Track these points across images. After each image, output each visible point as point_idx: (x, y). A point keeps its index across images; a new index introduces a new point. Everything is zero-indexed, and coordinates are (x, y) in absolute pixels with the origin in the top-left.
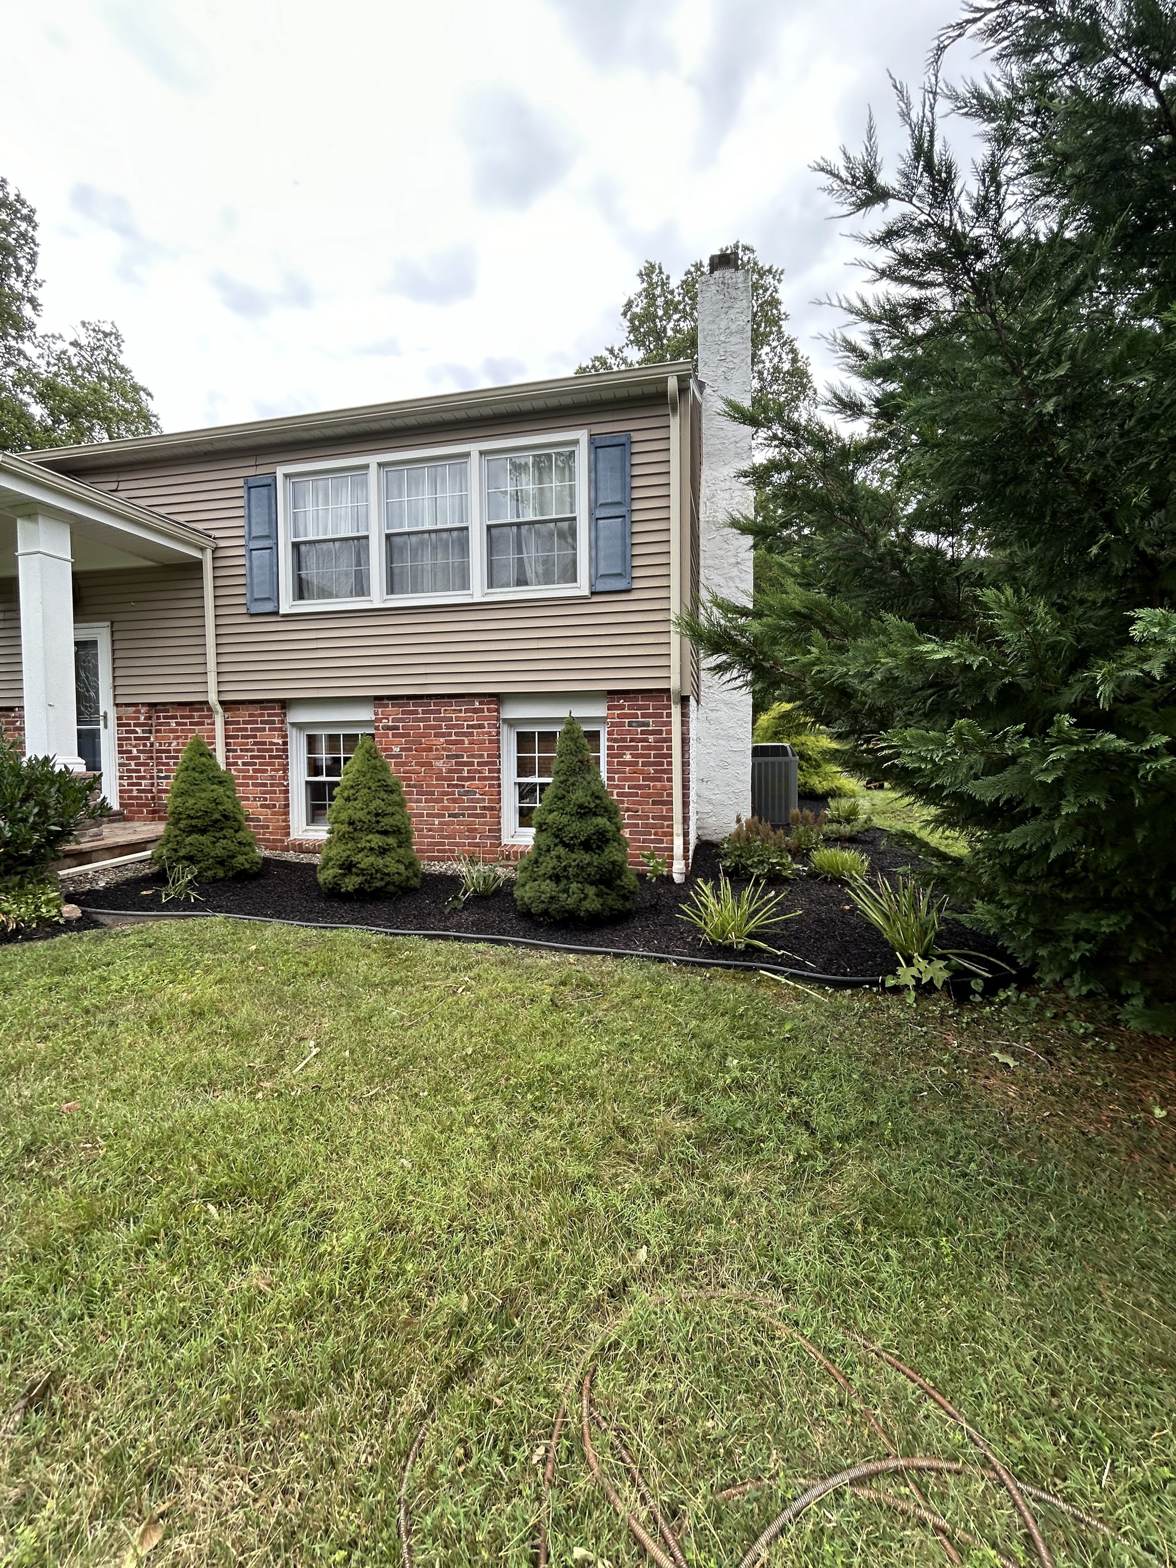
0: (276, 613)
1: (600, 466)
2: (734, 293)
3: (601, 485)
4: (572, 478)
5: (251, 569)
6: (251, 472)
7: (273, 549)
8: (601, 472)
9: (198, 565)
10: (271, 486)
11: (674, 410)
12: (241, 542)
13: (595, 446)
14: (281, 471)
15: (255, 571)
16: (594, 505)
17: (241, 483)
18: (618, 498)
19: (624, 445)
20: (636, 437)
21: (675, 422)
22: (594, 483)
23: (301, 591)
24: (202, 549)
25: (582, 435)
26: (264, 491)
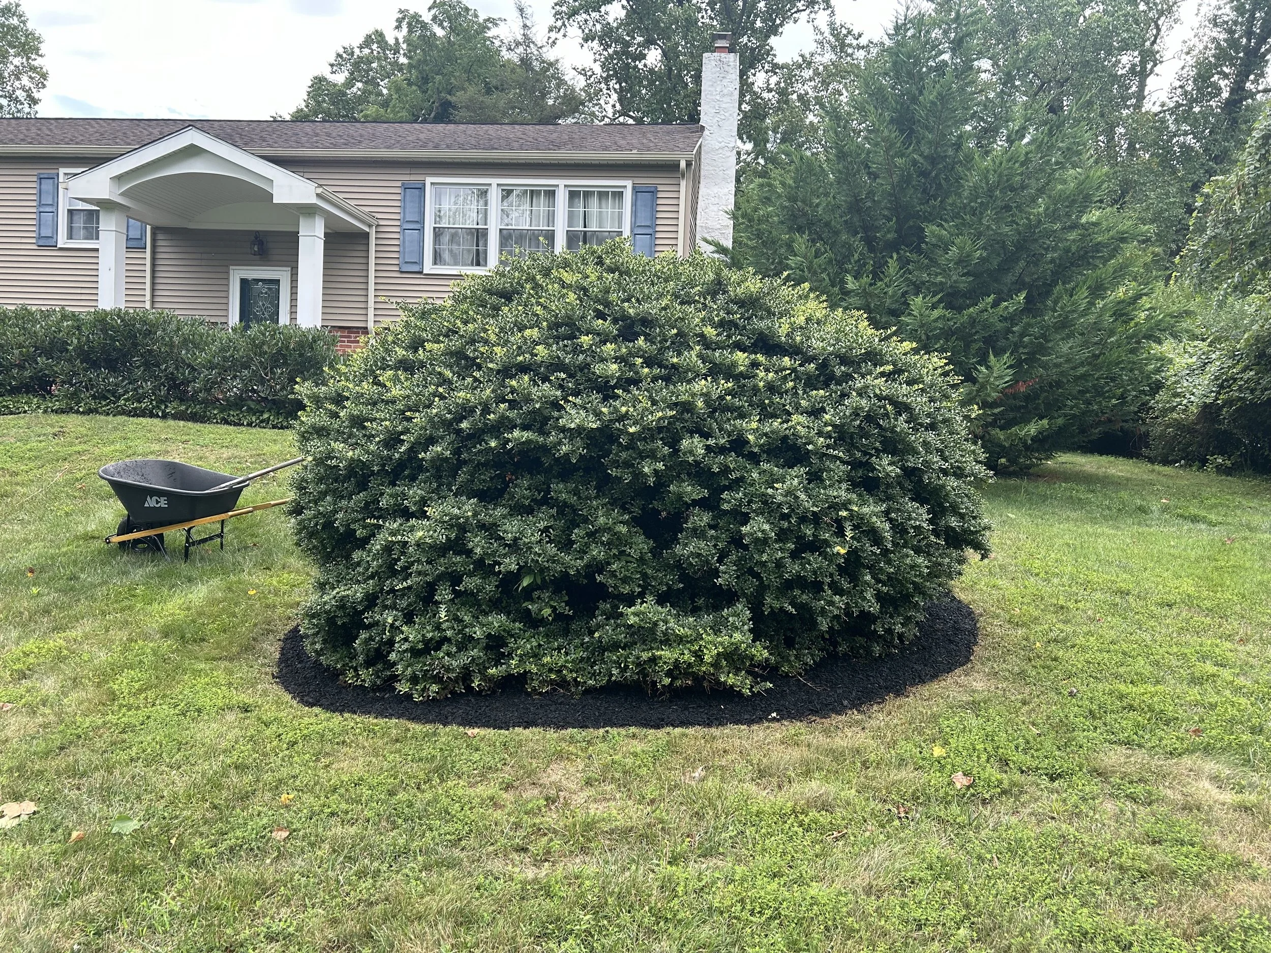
0: (421, 273)
1: (639, 203)
2: (727, 68)
3: (639, 215)
4: (621, 206)
5: (404, 242)
6: (407, 178)
7: (421, 230)
8: (639, 207)
9: (366, 235)
10: (422, 189)
11: (683, 176)
12: (398, 223)
13: (636, 191)
14: (429, 180)
15: (407, 243)
16: (634, 226)
17: (399, 184)
18: (648, 224)
19: (653, 192)
20: (660, 188)
21: (683, 183)
22: (634, 213)
23: (437, 258)
24: (370, 226)
25: (629, 184)
26: (417, 191)
